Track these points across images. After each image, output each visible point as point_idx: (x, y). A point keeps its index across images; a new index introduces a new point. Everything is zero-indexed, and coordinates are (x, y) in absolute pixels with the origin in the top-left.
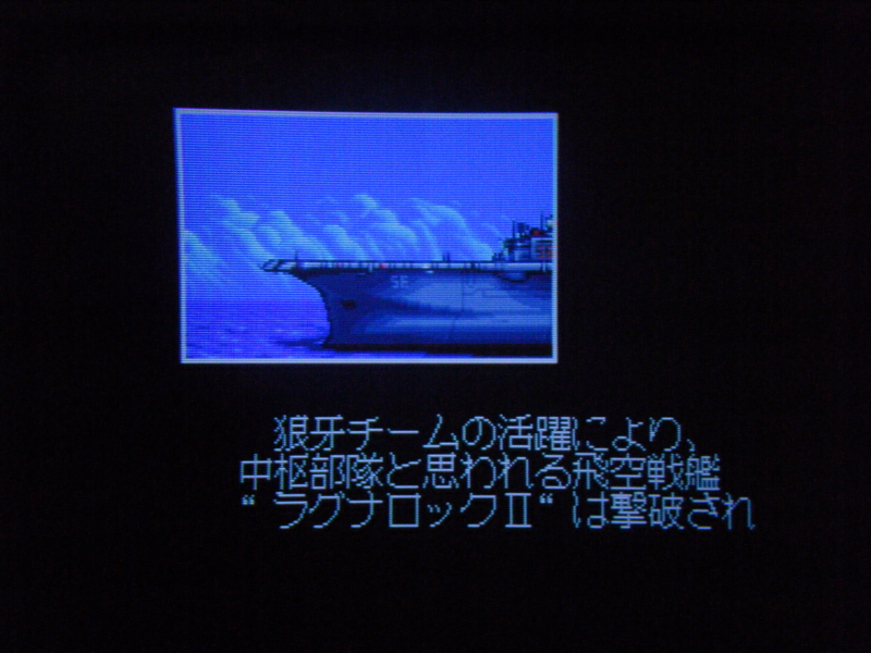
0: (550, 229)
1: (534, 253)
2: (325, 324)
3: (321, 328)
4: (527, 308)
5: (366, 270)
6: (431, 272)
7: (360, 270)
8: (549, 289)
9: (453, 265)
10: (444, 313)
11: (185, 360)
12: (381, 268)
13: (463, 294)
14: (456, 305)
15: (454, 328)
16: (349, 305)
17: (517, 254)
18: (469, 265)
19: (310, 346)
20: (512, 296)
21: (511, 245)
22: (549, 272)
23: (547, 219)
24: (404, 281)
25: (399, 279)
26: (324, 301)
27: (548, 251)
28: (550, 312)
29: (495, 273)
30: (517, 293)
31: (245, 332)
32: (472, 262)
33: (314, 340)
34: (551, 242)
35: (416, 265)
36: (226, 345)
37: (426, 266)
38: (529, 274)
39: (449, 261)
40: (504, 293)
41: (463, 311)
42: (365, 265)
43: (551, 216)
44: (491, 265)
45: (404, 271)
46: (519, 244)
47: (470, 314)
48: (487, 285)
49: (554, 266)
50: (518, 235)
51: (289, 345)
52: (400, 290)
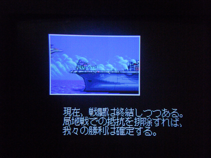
0: (138, 63)
1: (134, 69)
2: (84, 86)
3: (83, 87)
4: (133, 82)
5: (94, 73)
6: (110, 73)
7: (93, 73)
8: (138, 78)
9: (115, 72)
10: (113, 83)
11: (51, 94)
12: (98, 72)
13: (117, 79)
14: (115, 81)
15: (115, 87)
16: (90, 81)
17: (130, 69)
18: (119, 72)
19: (80, 91)
20: (129, 79)
21: (129, 67)
22: (138, 74)
23: (137, 61)
24: (103, 75)
25: (102, 75)
26: (84, 80)
27: (138, 69)
28: (138, 83)
29: (125, 74)
30: (130, 78)
31: (65, 88)
32: (120, 71)
33: (81, 89)
34: (138, 66)
35: (106, 72)
36: (60, 91)
37: (108, 72)
38: (133, 74)
39: (114, 71)
40: (127, 79)
41: (117, 83)
42: (94, 72)
43: (139, 60)
44: (124, 72)
45: (103, 73)
46: (131, 67)
47: (119, 84)
48: (123, 77)
49: (139, 72)
50: (131, 65)
51: (76, 91)
52: (102, 78)
